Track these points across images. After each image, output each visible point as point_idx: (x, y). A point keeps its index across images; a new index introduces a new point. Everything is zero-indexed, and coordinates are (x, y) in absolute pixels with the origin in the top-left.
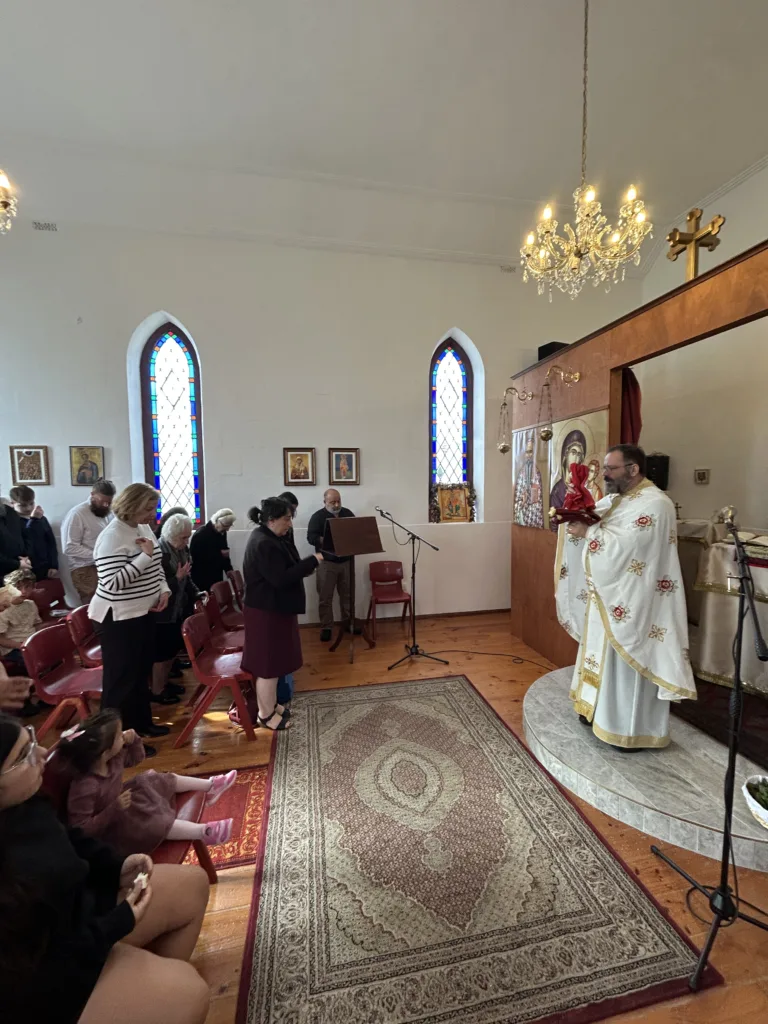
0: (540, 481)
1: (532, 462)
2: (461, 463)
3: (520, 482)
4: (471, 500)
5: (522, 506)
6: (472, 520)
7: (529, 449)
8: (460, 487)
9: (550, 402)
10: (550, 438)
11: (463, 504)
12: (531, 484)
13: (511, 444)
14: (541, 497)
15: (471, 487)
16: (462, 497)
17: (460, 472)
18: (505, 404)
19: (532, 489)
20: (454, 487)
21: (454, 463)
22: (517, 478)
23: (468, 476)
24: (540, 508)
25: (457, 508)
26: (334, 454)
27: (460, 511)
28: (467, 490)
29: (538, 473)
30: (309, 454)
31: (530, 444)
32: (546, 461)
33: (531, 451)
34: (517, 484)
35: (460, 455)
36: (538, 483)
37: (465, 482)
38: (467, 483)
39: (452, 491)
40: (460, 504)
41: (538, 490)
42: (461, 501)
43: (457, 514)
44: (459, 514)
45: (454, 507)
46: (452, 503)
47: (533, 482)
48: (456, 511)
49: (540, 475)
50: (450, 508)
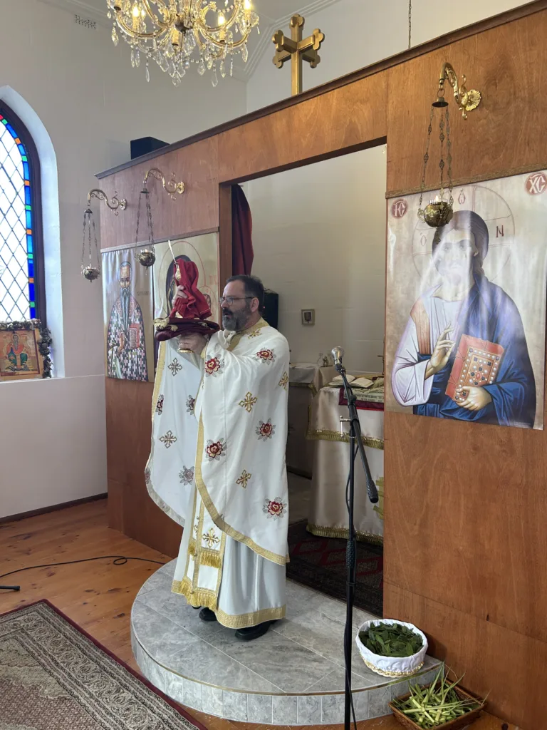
0: (141, 320)
1: (129, 294)
2: (27, 291)
3: (115, 320)
4: (45, 345)
5: (119, 354)
6: (47, 374)
7: (124, 275)
8: (26, 326)
9: (150, 215)
10: (152, 264)
11: (33, 351)
12: (130, 323)
13: (100, 268)
14: (143, 340)
15: (43, 326)
16: (29, 342)
17: (25, 304)
18: (89, 212)
19: (131, 330)
20: (16, 327)
21: (15, 291)
22: (111, 314)
23: (38, 310)
24: (143, 354)
25: (24, 358)
27: (28, 363)
28: (37, 332)
29: (138, 308)
31: (125, 269)
32: (147, 293)
33: (128, 279)
34: (110, 322)
35: (24, 280)
36: (138, 322)
37: (34, 319)
38: (37, 321)
39: (14, 333)
40: (27, 352)
41: (139, 332)
42: (29, 348)
43: (23, 367)
44: (26, 366)
45: (18, 357)
46: (14, 351)
47: (132, 320)
48: (22, 362)
49: (141, 311)
50: (12, 358)
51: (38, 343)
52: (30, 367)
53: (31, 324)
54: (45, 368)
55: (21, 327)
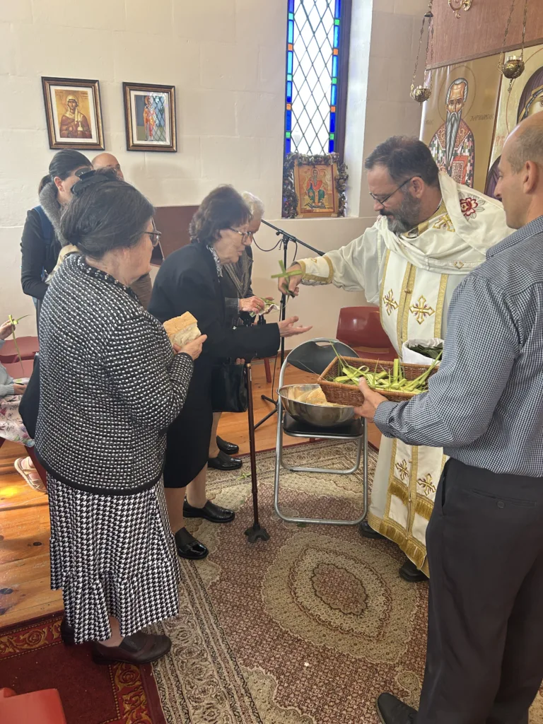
0: (472, 151)
1: (459, 120)
2: (328, 121)
3: (434, 152)
4: (341, 183)
6: (341, 214)
7: (456, 97)
8: (326, 160)
10: (518, 75)
11: (330, 188)
12: (455, 155)
14: (471, 175)
15: (340, 162)
16: (327, 176)
17: (325, 136)
19: (455, 164)
20: (317, 161)
21: (317, 122)
23: (336, 144)
25: (321, 195)
26: (133, 93)
27: (325, 201)
28: (335, 168)
30: (89, 91)
31: (457, 88)
32: (487, 116)
35: (326, 109)
36: (467, 153)
37: (333, 153)
38: (337, 155)
39: (314, 167)
40: (325, 189)
41: (466, 165)
42: (327, 184)
43: (320, 204)
44: (323, 204)
45: (317, 194)
46: (314, 188)
47: (459, 152)
48: (319, 199)
49: (473, 141)
50: (311, 194)
51: (335, 179)
52: (326, 204)
53: (330, 158)
54: (340, 207)
55: (321, 161)
